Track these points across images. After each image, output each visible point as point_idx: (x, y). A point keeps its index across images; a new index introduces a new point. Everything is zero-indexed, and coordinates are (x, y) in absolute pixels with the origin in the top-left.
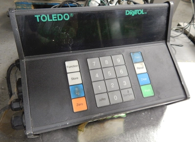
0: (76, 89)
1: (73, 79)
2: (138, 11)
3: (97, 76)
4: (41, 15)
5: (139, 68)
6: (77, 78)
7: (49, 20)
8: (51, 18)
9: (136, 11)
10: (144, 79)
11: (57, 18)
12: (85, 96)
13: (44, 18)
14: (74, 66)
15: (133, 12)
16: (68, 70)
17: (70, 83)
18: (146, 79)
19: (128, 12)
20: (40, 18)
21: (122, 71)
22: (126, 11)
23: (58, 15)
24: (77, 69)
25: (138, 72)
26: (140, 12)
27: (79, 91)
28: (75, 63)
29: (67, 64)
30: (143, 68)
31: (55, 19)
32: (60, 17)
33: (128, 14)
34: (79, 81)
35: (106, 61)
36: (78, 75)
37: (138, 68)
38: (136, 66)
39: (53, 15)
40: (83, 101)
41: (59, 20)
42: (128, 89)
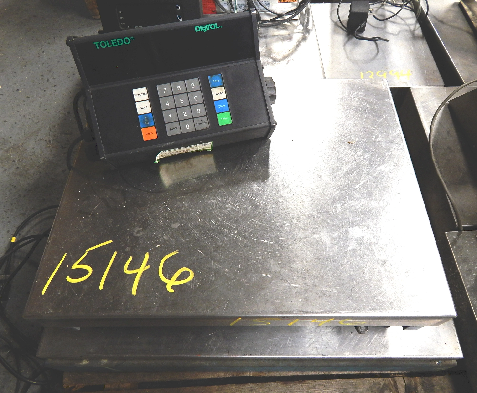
0: (145, 118)
1: (141, 108)
2: (211, 25)
3: (168, 104)
4: (100, 43)
5: (218, 94)
6: (146, 107)
7: (109, 46)
8: (110, 43)
9: (208, 25)
10: (222, 106)
11: (117, 43)
12: (154, 126)
13: (103, 44)
14: (142, 94)
15: (205, 27)
16: (136, 99)
17: (139, 113)
18: (224, 106)
19: (198, 29)
20: (99, 44)
21: (197, 98)
22: (196, 27)
23: (118, 40)
24: (146, 97)
25: (215, 98)
26: (213, 26)
27: (148, 120)
28: (144, 90)
29: (135, 91)
30: (222, 93)
31: (115, 44)
32: (120, 42)
33: (198, 31)
34: (149, 110)
35: (179, 87)
36: (147, 103)
37: (215, 94)
38: (214, 91)
39: (112, 41)
40: (153, 130)
41: (119, 44)
42: (203, 118)
